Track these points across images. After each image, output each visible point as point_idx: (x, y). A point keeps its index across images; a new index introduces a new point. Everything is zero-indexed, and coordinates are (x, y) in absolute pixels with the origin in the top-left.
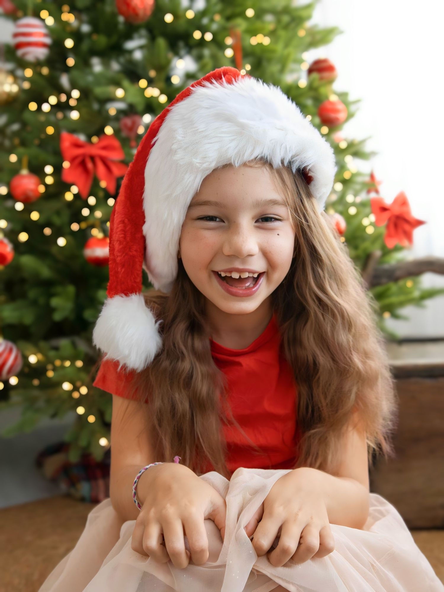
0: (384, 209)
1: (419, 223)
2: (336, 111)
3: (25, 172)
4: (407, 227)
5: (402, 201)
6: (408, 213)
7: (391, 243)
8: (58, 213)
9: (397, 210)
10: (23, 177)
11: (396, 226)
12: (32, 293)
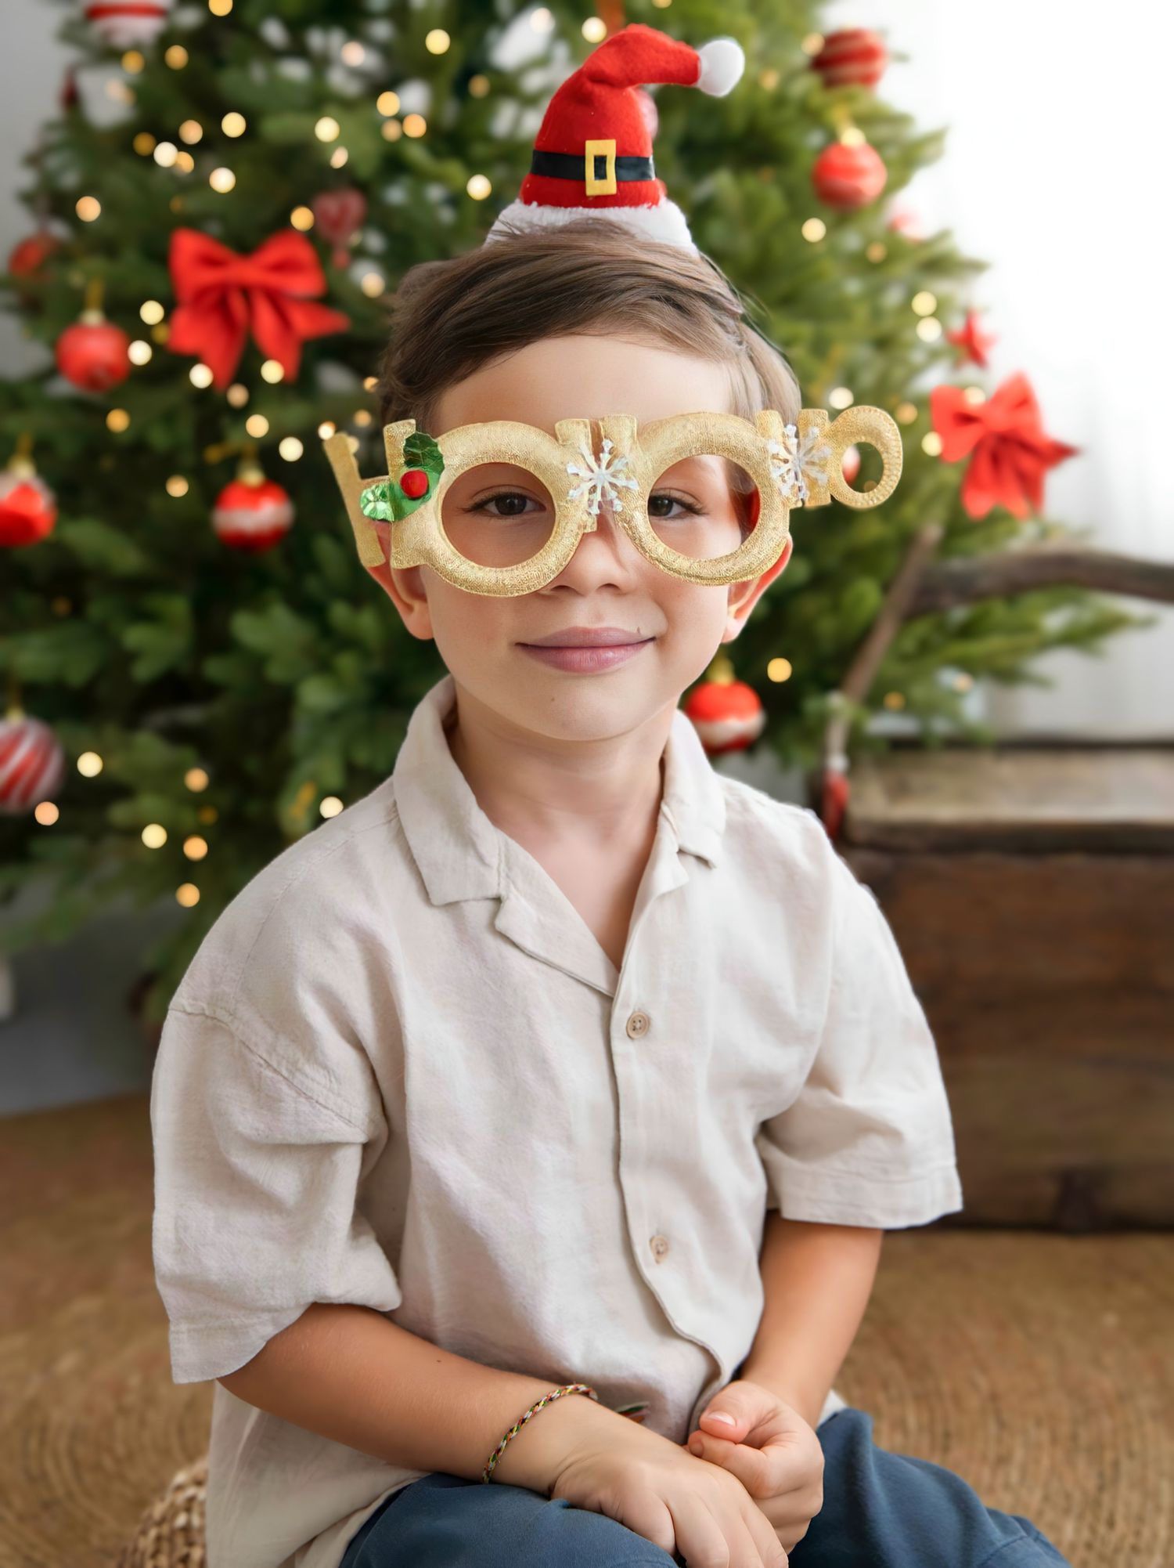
0: (966, 419)
1: (1060, 453)
2: (856, 172)
3: (93, 318)
4: (1027, 463)
5: (1020, 398)
6: (1034, 426)
7: (979, 505)
8: (169, 418)
9: (1001, 421)
10: (89, 331)
11: (996, 460)
12: (98, 609)
